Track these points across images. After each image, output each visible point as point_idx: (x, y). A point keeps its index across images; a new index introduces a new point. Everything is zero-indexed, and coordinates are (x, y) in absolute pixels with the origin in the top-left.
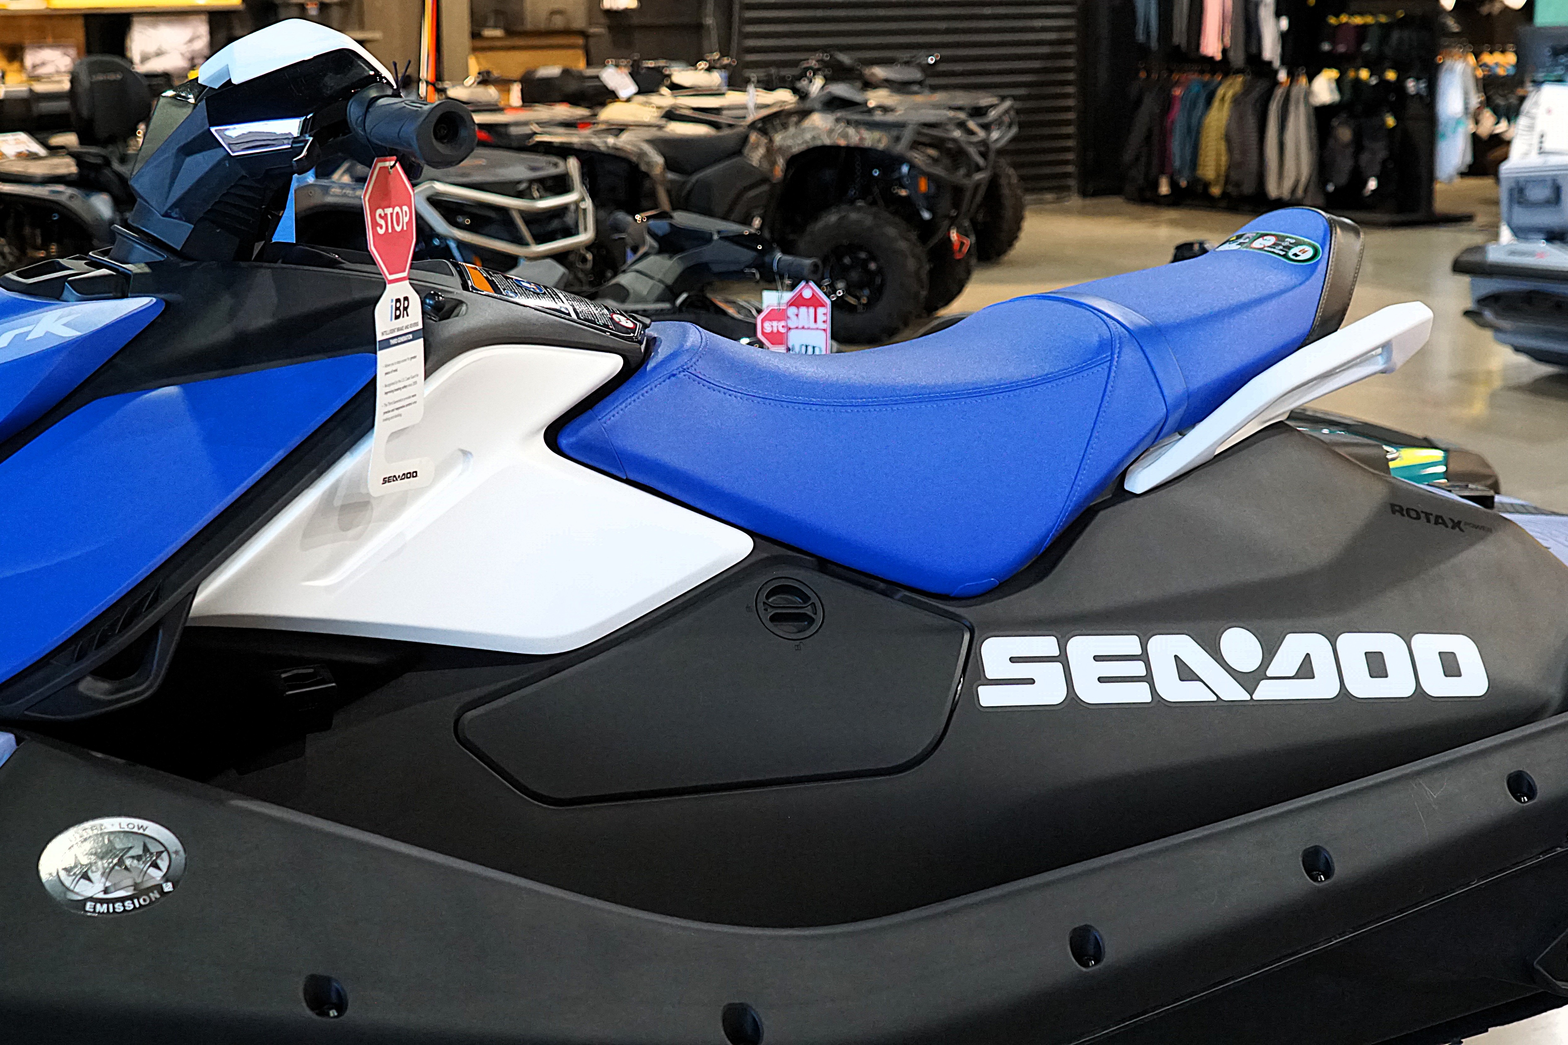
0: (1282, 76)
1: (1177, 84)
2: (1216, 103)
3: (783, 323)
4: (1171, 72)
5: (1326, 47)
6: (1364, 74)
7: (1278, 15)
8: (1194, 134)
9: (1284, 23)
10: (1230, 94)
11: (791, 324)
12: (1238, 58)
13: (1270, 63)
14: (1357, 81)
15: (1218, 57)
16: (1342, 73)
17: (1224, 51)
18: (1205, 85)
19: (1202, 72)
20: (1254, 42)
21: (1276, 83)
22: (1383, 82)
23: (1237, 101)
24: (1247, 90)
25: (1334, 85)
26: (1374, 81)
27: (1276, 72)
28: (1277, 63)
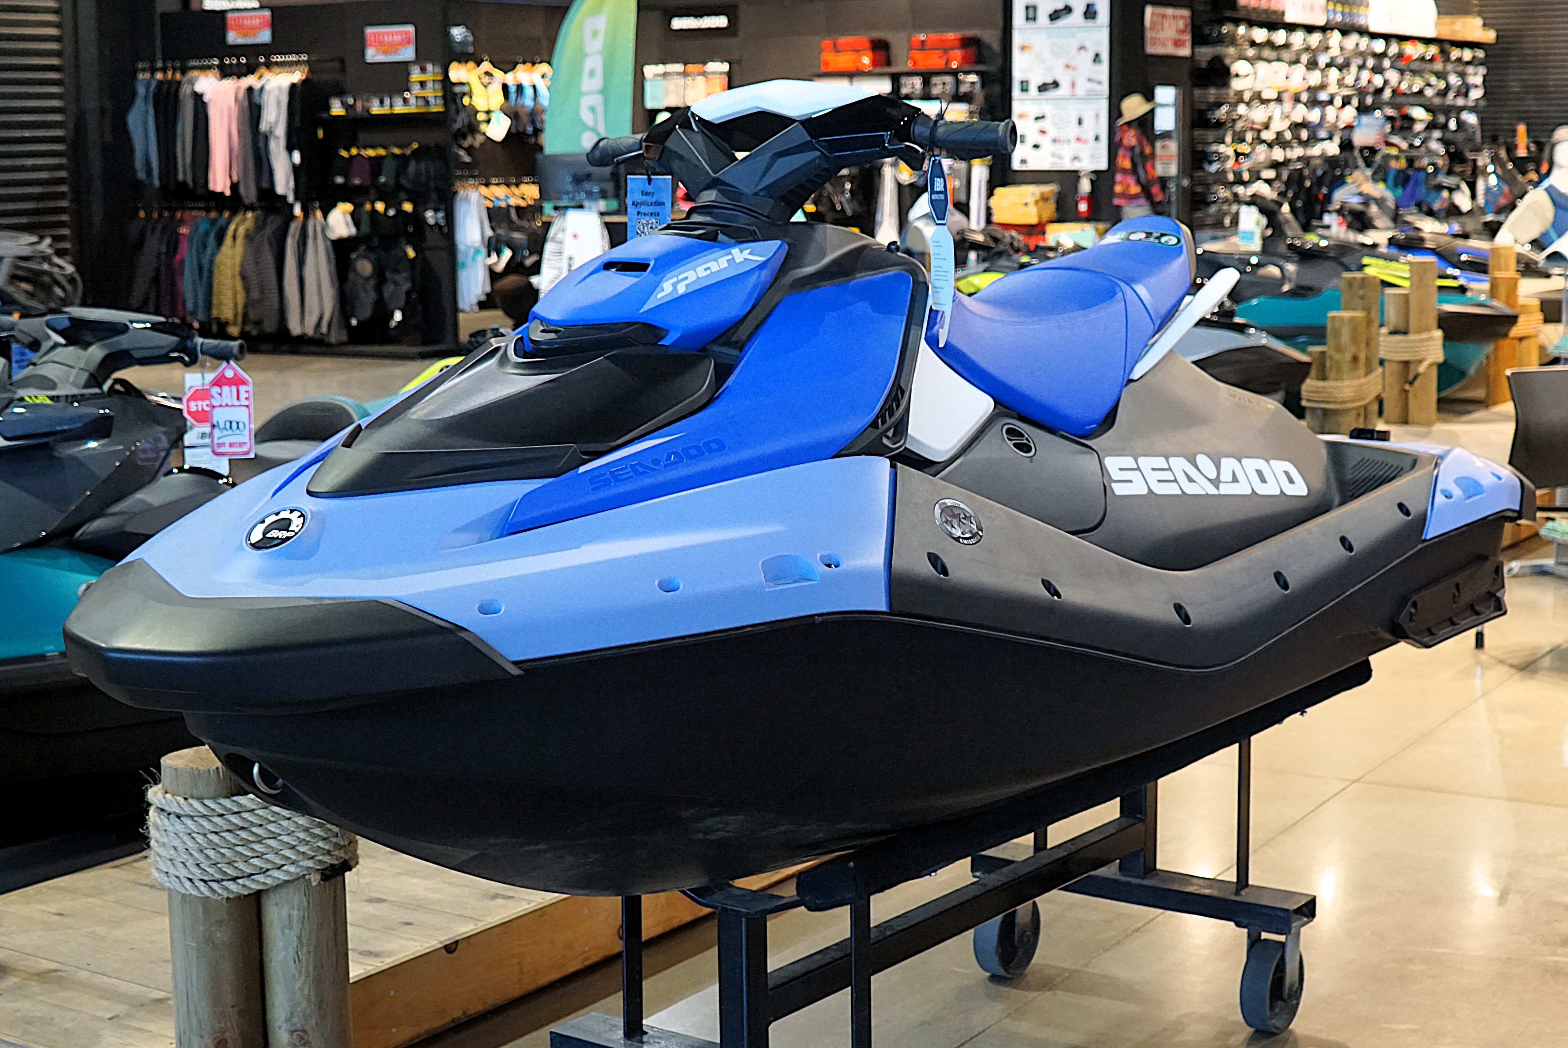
0: (297, 210)
1: (182, 222)
2: (228, 240)
3: (207, 402)
4: (173, 211)
5: (339, 180)
6: (380, 206)
7: (290, 149)
8: (205, 273)
9: (297, 157)
10: (242, 230)
11: (215, 403)
12: (249, 194)
13: (284, 197)
14: (374, 211)
15: (228, 193)
16: (358, 206)
17: (234, 187)
18: (213, 222)
19: (208, 210)
20: (266, 176)
21: (293, 217)
22: (401, 212)
23: (249, 237)
24: (260, 226)
25: (349, 218)
26: (391, 213)
27: (291, 206)
28: (291, 199)
